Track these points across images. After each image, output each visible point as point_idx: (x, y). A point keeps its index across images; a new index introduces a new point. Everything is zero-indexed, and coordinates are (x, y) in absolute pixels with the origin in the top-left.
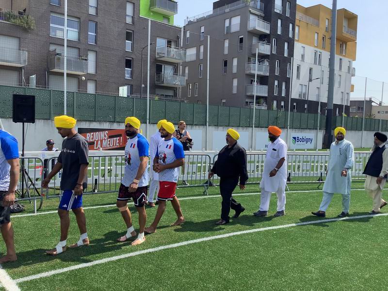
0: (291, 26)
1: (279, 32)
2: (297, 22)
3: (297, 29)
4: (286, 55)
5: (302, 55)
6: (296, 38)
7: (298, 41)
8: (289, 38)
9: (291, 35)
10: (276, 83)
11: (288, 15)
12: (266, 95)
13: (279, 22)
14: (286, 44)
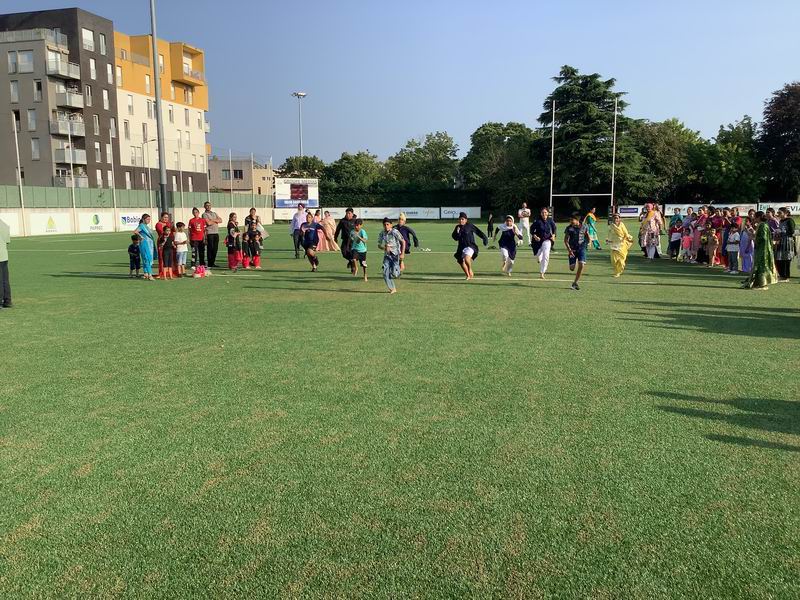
0: (109, 66)
1: (93, 77)
2: (117, 61)
3: (118, 70)
4: (106, 107)
5: (130, 107)
6: (119, 83)
7: (122, 87)
8: (108, 84)
9: (110, 81)
10: (97, 145)
11: (103, 53)
12: (85, 163)
13: (92, 62)
14: (105, 93)
